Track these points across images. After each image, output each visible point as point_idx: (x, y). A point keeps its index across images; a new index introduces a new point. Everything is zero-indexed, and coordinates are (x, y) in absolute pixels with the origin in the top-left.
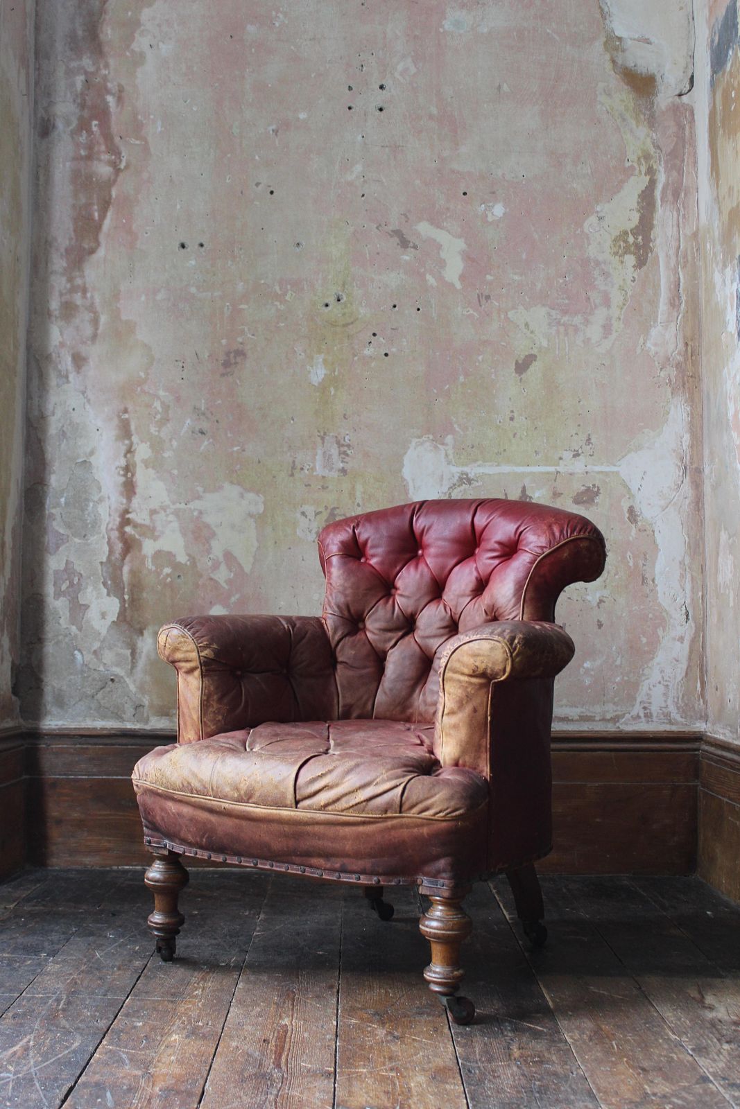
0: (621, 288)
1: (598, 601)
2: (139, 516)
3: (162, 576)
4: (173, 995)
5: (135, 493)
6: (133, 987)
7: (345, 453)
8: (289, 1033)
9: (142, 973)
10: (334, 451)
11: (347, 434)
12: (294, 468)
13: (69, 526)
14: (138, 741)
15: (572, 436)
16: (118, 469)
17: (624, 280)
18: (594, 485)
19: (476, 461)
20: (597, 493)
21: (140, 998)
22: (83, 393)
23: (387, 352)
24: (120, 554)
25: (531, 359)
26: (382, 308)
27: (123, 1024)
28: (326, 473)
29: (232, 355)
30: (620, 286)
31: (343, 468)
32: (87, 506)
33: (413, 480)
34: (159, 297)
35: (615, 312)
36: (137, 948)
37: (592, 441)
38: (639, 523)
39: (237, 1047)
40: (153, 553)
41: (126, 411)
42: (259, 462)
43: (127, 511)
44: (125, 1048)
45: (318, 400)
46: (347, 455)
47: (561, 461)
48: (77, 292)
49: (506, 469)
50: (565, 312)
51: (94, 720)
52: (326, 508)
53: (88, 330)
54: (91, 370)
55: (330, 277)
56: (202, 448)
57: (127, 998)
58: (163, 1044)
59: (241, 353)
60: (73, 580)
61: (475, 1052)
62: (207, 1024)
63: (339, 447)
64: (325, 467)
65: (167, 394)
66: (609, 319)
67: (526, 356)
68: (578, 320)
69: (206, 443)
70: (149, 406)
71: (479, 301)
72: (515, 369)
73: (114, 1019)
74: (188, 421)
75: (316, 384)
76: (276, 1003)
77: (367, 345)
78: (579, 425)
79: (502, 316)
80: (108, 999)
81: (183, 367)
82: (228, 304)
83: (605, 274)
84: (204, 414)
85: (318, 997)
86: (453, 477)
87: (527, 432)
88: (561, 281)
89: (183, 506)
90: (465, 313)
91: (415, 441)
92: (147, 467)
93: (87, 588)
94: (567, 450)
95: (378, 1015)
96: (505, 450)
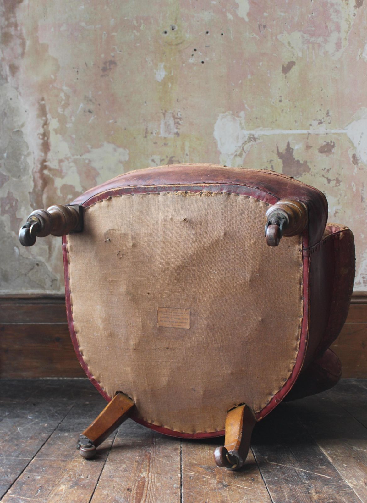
0: (347, 20)
1: (334, 212)
2: (52, 163)
3: (66, 200)
4: (66, 456)
5: (49, 150)
6: (39, 451)
7: (178, 123)
8: (146, 483)
9: (46, 441)
10: (171, 122)
11: (179, 112)
12: (147, 132)
13: (9, 171)
14: (54, 301)
15: (317, 111)
16: (39, 135)
17: (348, 15)
18: (331, 142)
19: (258, 127)
20: (333, 146)
21: (42, 459)
22: (17, 88)
23: (203, 60)
24: (41, 187)
25: (291, 64)
26: (200, 34)
27: (26, 477)
28: (167, 135)
29: (108, 64)
30: (346, 19)
31: (177, 132)
32: (20, 158)
33: (220, 139)
34: (63, 28)
35: (343, 35)
36: (46, 425)
37: (330, 114)
38: (359, 165)
39: (108, 495)
40: (61, 186)
41: (43, 99)
42: (125, 129)
43: (44, 161)
44: (24, 496)
45: (161, 91)
46: (180, 124)
47: (311, 127)
48: (11, 27)
49: (277, 132)
50: (312, 35)
51: (27, 289)
52: (167, 157)
53: (19, 50)
54: (21, 75)
55: (167, 15)
56: (90, 121)
57: (33, 458)
58: (52, 493)
59: (113, 63)
60: (12, 203)
61: (284, 496)
62: (87, 477)
63: (174, 119)
64: (166, 132)
65: (68, 88)
66: (339, 39)
67: (289, 62)
68: (320, 40)
69: (92, 118)
70: (57, 96)
71: (260, 28)
72: (282, 71)
73: (20, 474)
74: (82, 105)
75: (160, 81)
76: (137, 461)
77: (191, 56)
78: (322, 105)
79: (274, 38)
80: (20, 460)
81: (78, 72)
82: (105, 32)
83: (337, 12)
84: (91, 100)
85: (167, 456)
86: (245, 137)
87: (290, 109)
88: (310, 16)
89: (79, 157)
90: (251, 36)
91: (221, 115)
92: (56, 133)
93: (20, 208)
94: (314, 120)
95: (210, 469)
96: (276, 120)
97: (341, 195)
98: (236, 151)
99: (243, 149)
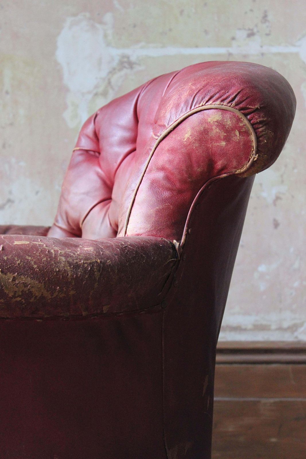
1: (274, 198)
15: (245, 13)
19: (138, 42)
33: (68, 64)
37: (270, 17)
47: (233, 42)
86: (113, 60)
87: (195, 9)
91: (69, 20)
94: (240, 29)
96: (170, 30)
97: (286, 166)
98: (96, 87)
99: (109, 83)
